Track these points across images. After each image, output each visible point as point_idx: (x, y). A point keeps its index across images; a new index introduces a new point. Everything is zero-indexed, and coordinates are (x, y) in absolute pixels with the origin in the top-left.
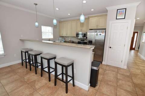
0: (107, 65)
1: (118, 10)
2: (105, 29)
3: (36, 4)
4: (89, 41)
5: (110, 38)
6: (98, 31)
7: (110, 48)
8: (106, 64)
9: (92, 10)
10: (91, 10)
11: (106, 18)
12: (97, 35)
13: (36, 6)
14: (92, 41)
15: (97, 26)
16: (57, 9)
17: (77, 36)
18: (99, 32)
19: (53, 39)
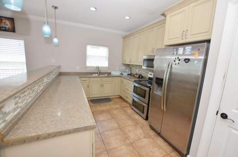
3: (56, 8)
4: (157, 78)
13: (56, 10)
16: (93, 9)
18: (184, 53)
19: (108, 68)
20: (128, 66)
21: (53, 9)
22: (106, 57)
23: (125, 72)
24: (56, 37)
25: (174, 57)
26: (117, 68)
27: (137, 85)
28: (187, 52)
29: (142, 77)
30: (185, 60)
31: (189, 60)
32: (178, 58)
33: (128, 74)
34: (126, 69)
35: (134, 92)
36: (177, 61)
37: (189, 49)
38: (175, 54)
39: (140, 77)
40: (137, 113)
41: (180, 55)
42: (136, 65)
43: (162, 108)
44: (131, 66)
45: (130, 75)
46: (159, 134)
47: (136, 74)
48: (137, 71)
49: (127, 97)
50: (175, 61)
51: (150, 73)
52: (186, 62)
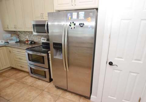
27: (31, 53)
28: (81, 17)
29: (35, 43)
30: (80, 24)
31: (83, 24)
32: (73, 22)
33: (16, 42)
34: (11, 36)
35: (29, 60)
36: (73, 26)
37: (82, 14)
38: (70, 18)
39: (33, 43)
40: (39, 79)
41: (75, 20)
42: (24, 32)
43: (65, 69)
44: (19, 33)
46: (66, 90)
47: (27, 41)
48: (27, 37)
49: (21, 67)
50: (70, 25)
51: (42, 38)
52: (81, 26)
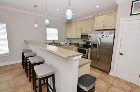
0: (116, 78)
1: (134, 3)
2: (115, 29)
3: (36, 6)
4: (93, 44)
5: (121, 42)
6: (104, 32)
7: (121, 54)
8: (115, 76)
9: (98, 7)
10: (96, 7)
11: (116, 15)
12: (103, 37)
13: (37, 8)
14: (97, 44)
15: (104, 26)
16: (58, 10)
17: (81, 39)
18: (106, 34)
19: (58, 41)
20: (69, 39)
21: (35, 7)
22: (57, 34)
23: (68, 42)
24: (36, 23)
25: (101, 35)
26: (63, 41)
29: (79, 44)
30: (107, 36)
31: (108, 36)
33: (69, 44)
41: (104, 34)
42: (74, 38)
43: (97, 56)
44: (71, 39)
45: (71, 44)
47: (75, 43)
